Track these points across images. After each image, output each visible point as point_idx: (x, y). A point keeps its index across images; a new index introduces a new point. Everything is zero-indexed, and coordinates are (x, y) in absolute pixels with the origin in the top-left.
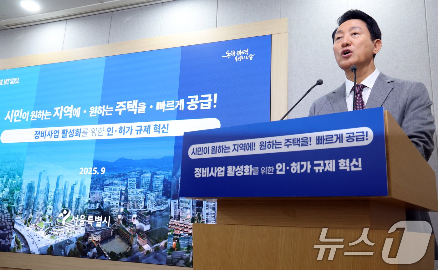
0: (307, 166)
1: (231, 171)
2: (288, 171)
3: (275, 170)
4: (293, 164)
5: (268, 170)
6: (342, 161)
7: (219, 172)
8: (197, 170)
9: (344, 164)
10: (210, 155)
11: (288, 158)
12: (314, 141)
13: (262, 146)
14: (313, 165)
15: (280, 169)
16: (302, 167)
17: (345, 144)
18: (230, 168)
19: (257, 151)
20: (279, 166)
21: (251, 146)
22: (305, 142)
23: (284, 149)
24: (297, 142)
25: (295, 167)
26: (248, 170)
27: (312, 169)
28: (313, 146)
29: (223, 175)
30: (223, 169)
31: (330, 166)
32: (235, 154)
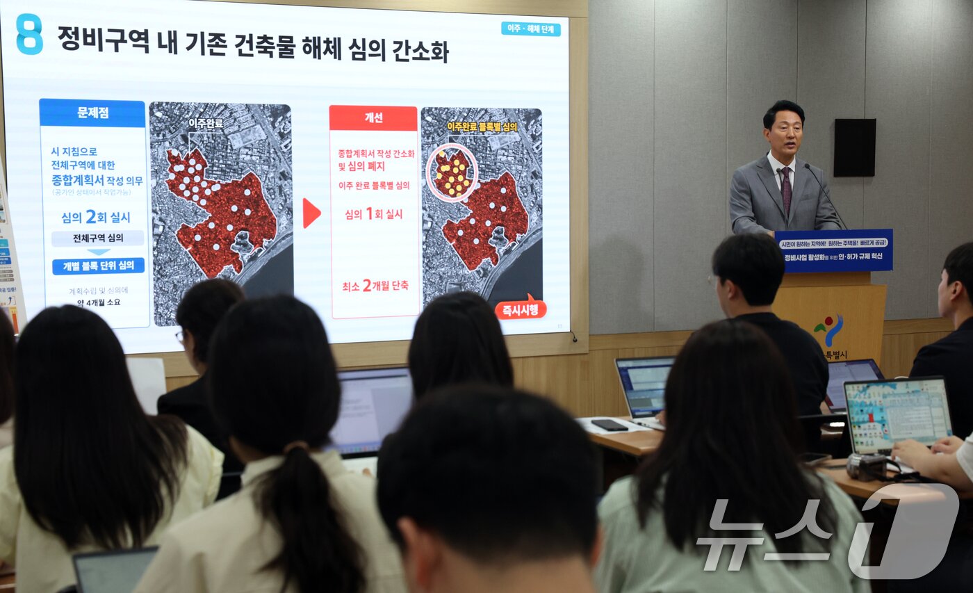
0: (856, 256)
1: (811, 257)
2: (846, 259)
3: (838, 258)
4: (849, 255)
5: (834, 258)
6: (873, 254)
7: (803, 258)
8: (787, 256)
9: (874, 256)
10: (796, 247)
11: (846, 251)
12: (859, 243)
13: (830, 243)
14: (859, 256)
15: (841, 257)
16: (853, 256)
17: (875, 246)
18: (810, 256)
19: (827, 246)
20: (840, 255)
21: (823, 244)
22: (855, 243)
23: (843, 246)
24: (850, 243)
25: (849, 256)
26: (822, 257)
27: (858, 258)
28: (859, 246)
29: (806, 259)
30: (806, 256)
31: (868, 256)
32: (813, 247)
